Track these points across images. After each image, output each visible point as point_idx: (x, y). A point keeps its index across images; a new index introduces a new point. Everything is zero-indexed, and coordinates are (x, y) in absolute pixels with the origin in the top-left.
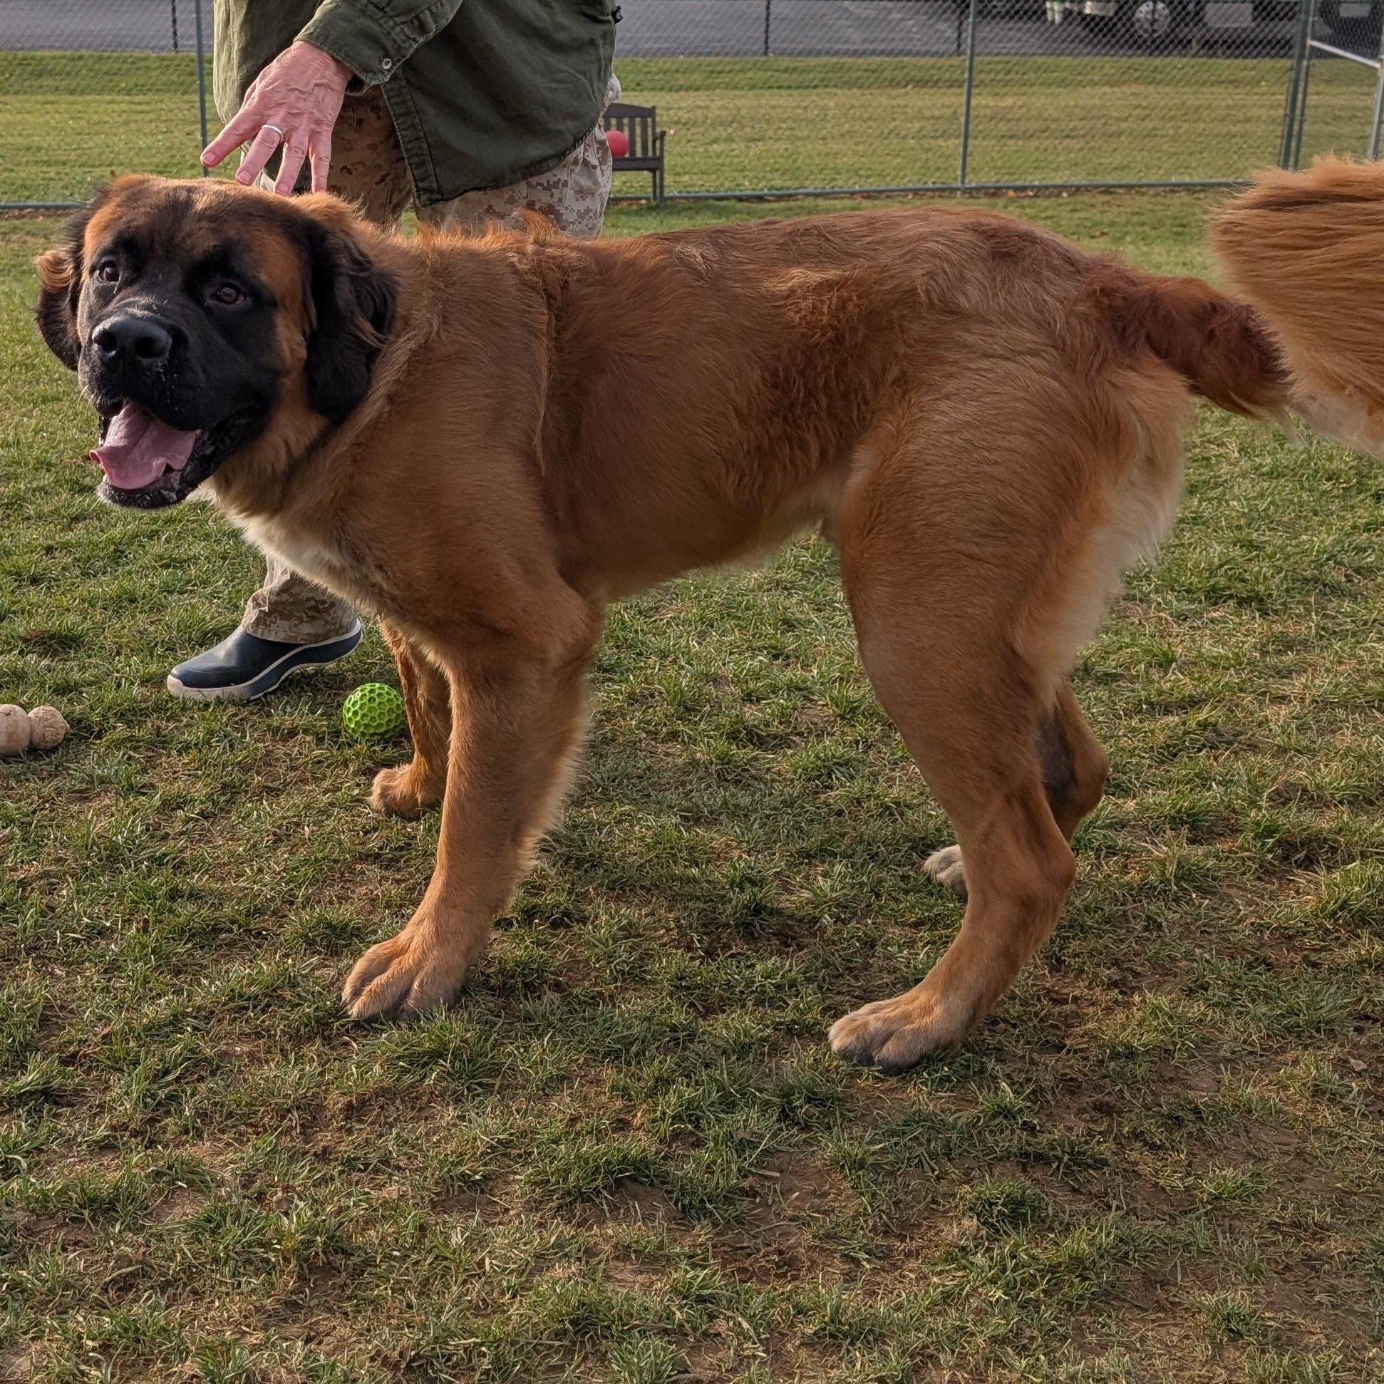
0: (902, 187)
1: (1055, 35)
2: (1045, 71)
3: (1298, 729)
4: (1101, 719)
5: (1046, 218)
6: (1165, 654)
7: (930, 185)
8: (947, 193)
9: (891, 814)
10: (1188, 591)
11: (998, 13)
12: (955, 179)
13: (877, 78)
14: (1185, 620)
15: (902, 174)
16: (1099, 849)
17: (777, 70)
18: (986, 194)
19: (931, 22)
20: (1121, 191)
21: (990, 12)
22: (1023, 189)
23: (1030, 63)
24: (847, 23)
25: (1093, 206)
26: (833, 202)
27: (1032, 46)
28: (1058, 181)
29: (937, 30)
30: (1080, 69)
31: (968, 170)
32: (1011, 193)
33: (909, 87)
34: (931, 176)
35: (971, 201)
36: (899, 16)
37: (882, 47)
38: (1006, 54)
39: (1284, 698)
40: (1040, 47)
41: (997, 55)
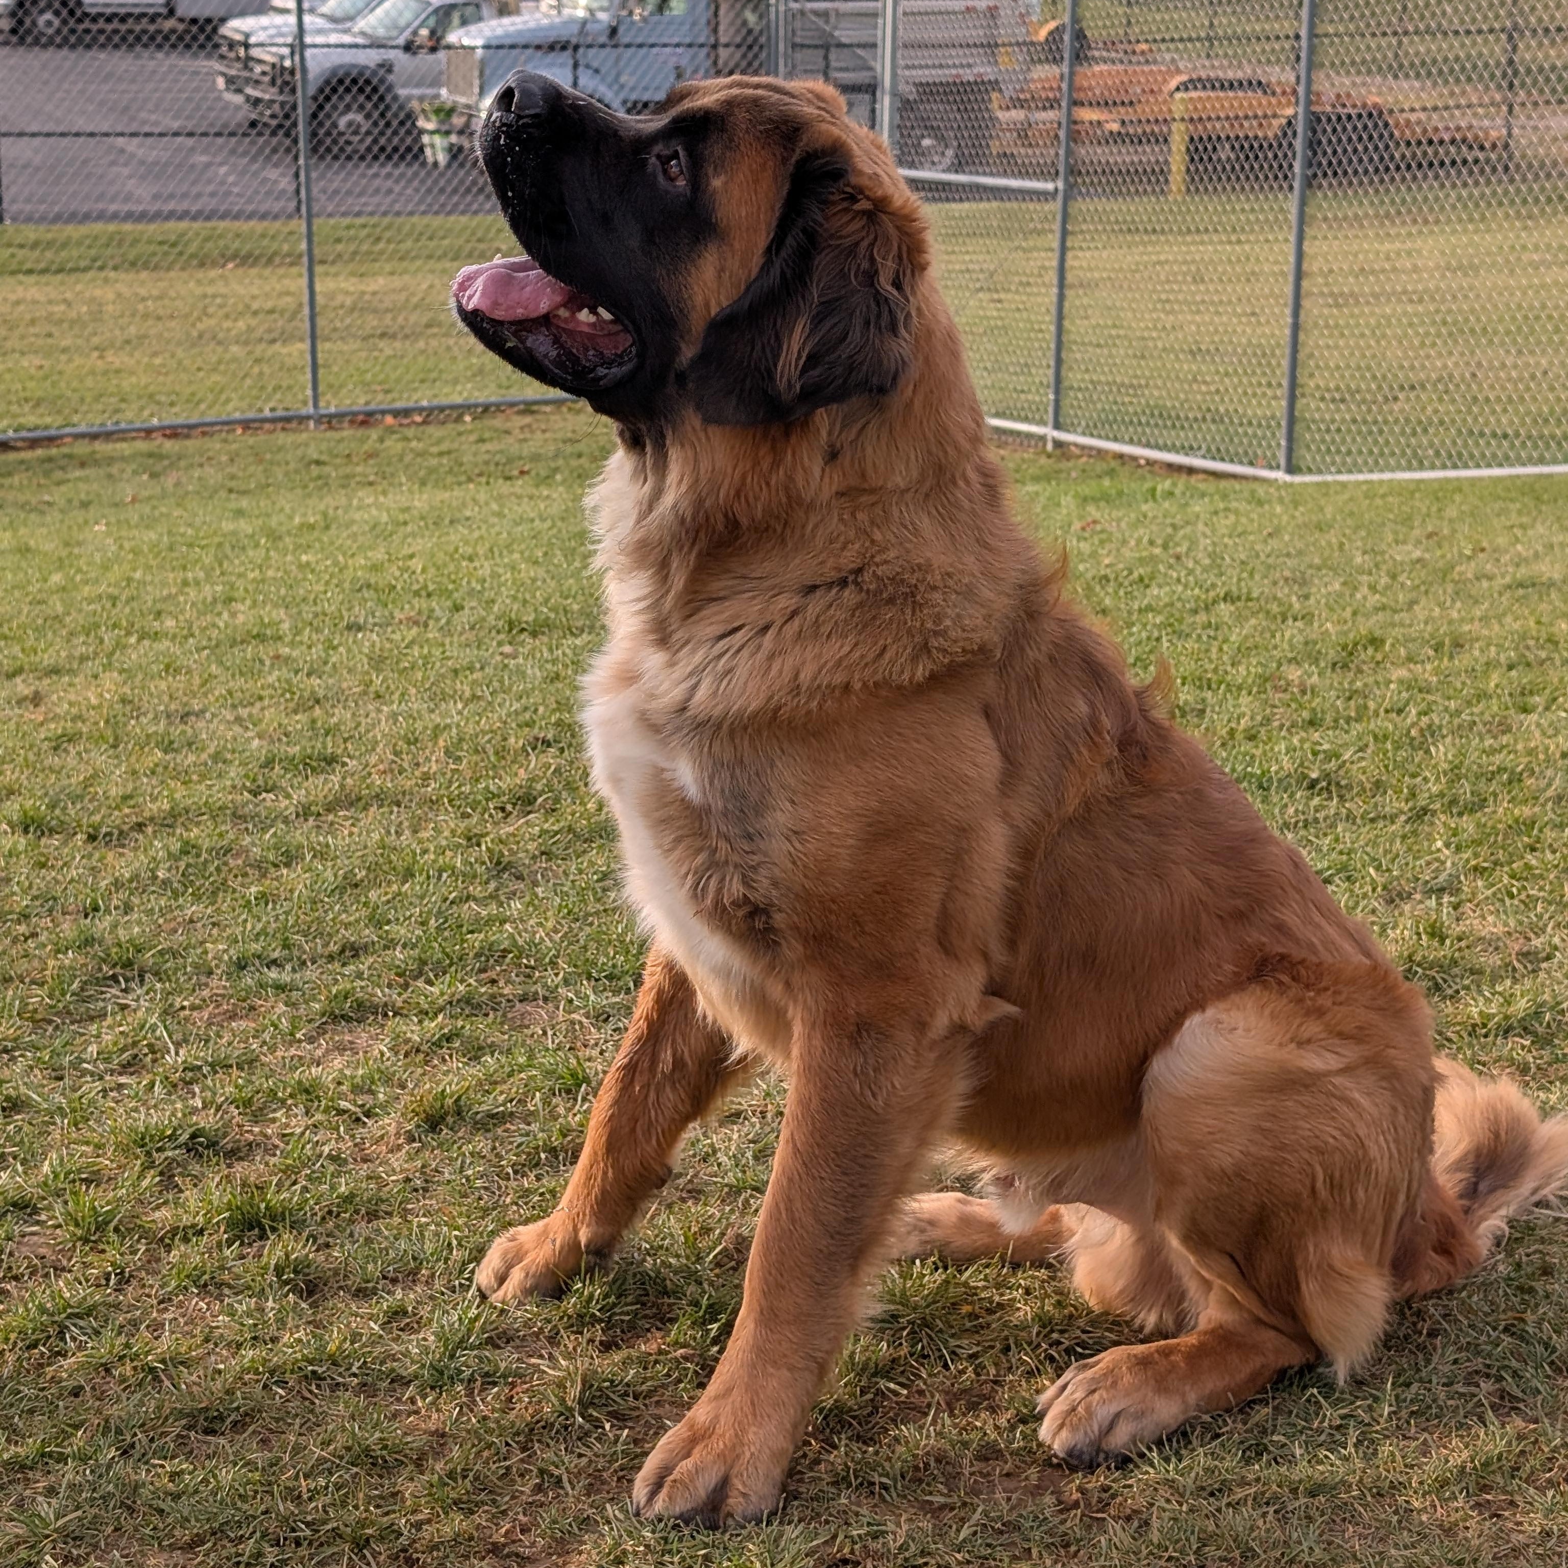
0: (224, 417)
1: (442, 183)
2: (431, 238)
3: (756, 1158)
4: (479, 1183)
5: (441, 454)
6: (574, 1075)
7: (267, 413)
8: (294, 425)
9: (156, 1379)
10: (610, 977)
11: (356, 151)
12: (305, 403)
13: (181, 254)
14: (606, 1020)
15: (223, 397)
16: (472, 1380)
17: (21, 246)
18: (352, 422)
19: (255, 167)
20: (548, 409)
21: (329, 150)
22: (406, 412)
23: (407, 227)
24: (126, 171)
25: (507, 432)
26: (118, 446)
27: (408, 201)
28: (458, 400)
29: (265, 180)
30: (479, 234)
31: (321, 388)
32: (389, 420)
33: (230, 265)
34: (269, 398)
35: (329, 434)
36: (204, 159)
37: (185, 205)
38: (372, 214)
39: (738, 1114)
40: (421, 202)
41: (358, 214)
